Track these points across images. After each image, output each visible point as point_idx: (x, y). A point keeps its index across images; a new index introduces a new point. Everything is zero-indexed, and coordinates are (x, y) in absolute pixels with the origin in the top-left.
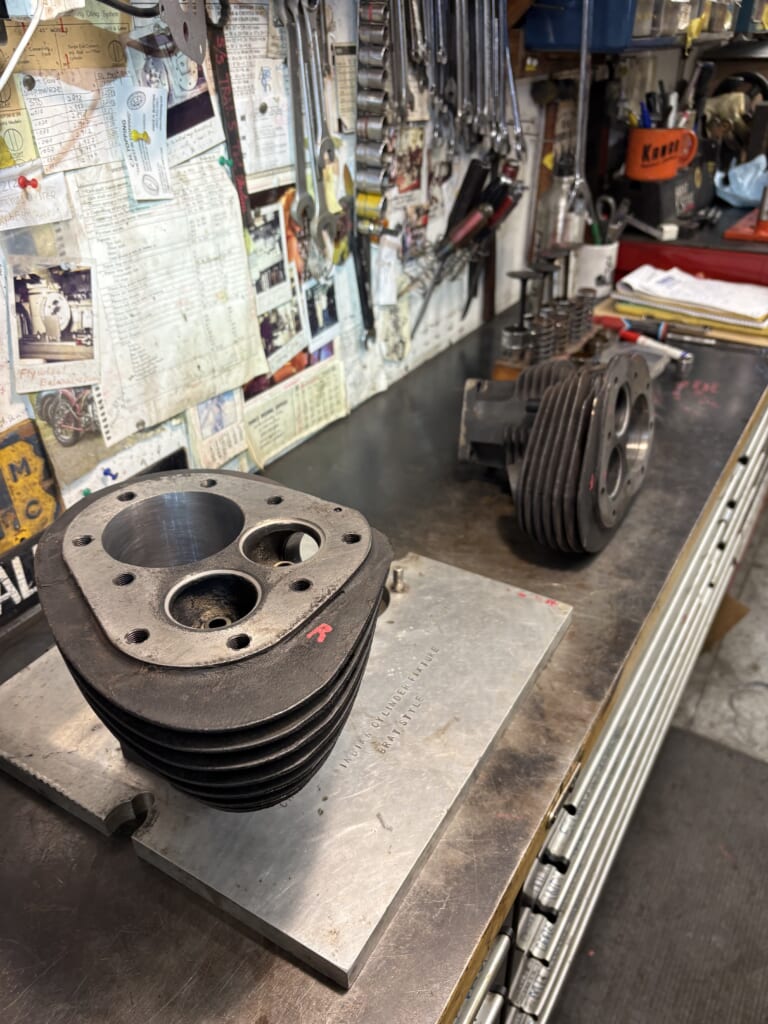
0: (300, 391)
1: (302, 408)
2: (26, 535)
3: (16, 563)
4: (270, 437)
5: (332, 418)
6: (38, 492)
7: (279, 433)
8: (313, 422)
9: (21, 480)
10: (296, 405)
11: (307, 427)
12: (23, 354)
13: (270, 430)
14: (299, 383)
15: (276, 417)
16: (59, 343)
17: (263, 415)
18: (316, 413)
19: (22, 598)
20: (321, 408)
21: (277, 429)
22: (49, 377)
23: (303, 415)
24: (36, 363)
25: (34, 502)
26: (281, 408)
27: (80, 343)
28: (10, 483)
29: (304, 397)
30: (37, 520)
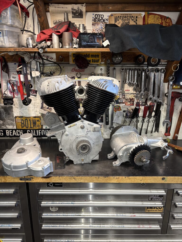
2: (37, 128)
3: (34, 131)
6: (40, 124)
9: (38, 122)
12: (41, 109)
16: (46, 109)
22: (44, 112)
24: (43, 110)
25: (39, 125)
27: (49, 110)
28: (36, 122)
30: (39, 127)
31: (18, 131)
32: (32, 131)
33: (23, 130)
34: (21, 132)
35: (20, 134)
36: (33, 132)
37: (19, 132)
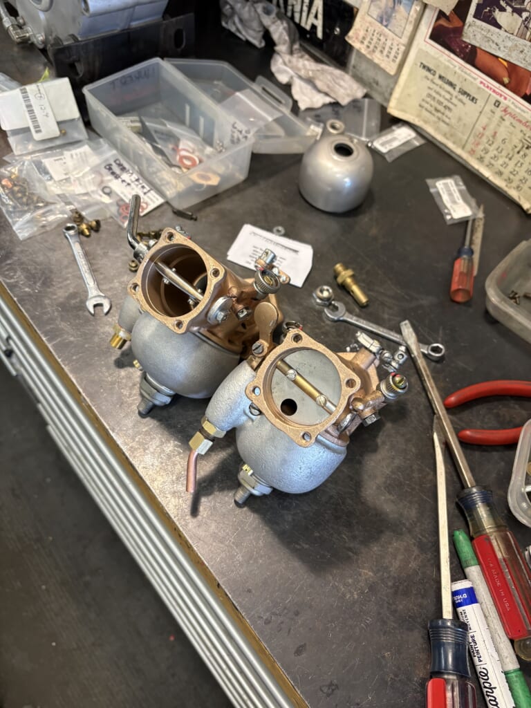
0: (499, 112)
1: (489, 133)
4: (437, 110)
5: (513, 194)
7: (447, 120)
8: (490, 166)
10: (484, 120)
11: (481, 159)
13: (440, 103)
14: (504, 103)
15: (454, 100)
17: (440, 77)
18: (501, 161)
20: (512, 164)
21: (447, 112)
23: (484, 140)
26: (464, 98)
29: (499, 125)
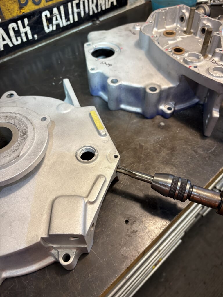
3: (62, 8)
19: (63, 25)
31: (13, 28)
32: (55, 10)
33: (29, 16)
34: (24, 27)
35: (23, 35)
36: (58, 16)
37: (16, 29)
